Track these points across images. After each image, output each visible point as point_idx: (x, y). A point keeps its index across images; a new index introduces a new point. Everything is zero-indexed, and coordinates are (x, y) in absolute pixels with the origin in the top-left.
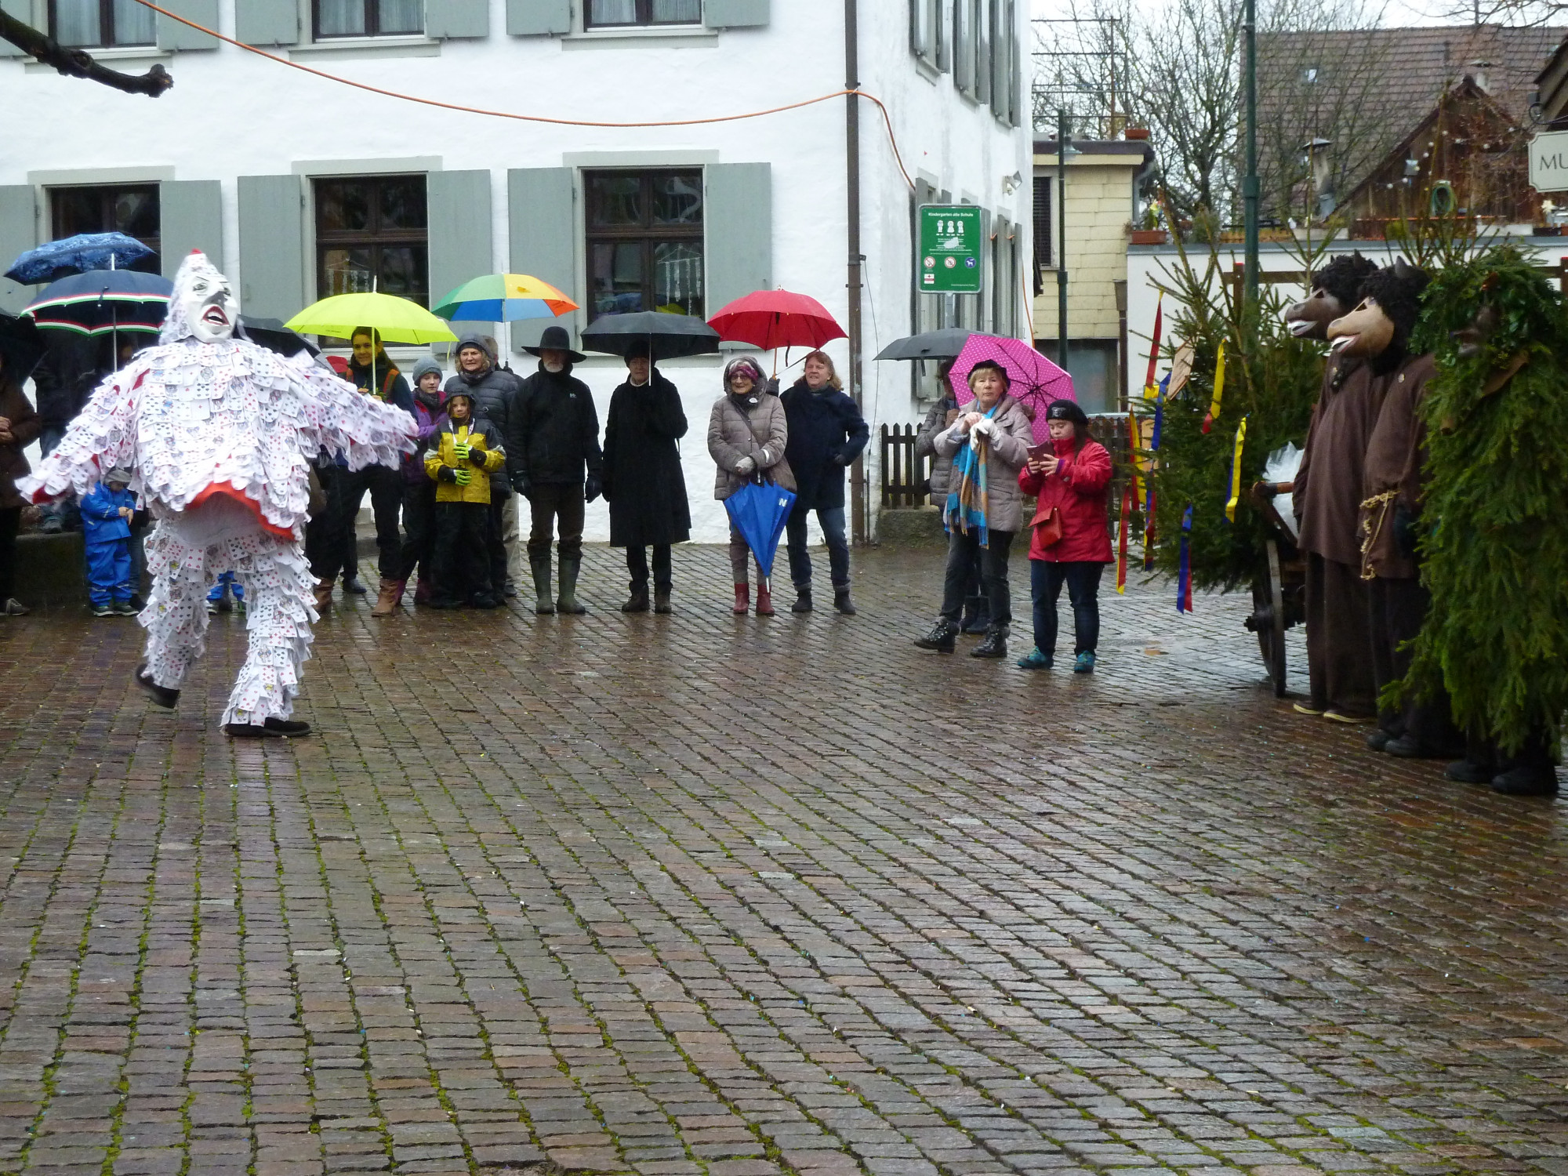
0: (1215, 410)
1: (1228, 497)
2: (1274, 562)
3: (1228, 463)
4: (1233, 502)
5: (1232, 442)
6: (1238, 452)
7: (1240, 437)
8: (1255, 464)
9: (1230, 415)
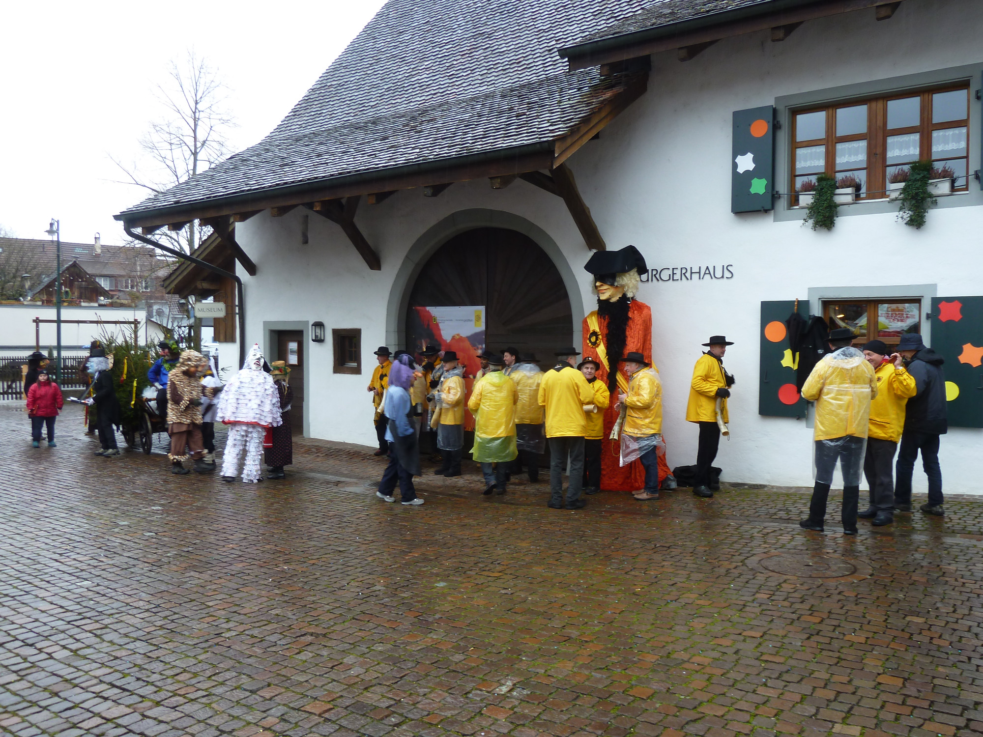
0: (125, 376)
1: (132, 401)
2: (147, 417)
3: (131, 392)
4: (133, 402)
5: (132, 386)
6: (135, 389)
7: (135, 384)
8: (140, 391)
9: (130, 377)
